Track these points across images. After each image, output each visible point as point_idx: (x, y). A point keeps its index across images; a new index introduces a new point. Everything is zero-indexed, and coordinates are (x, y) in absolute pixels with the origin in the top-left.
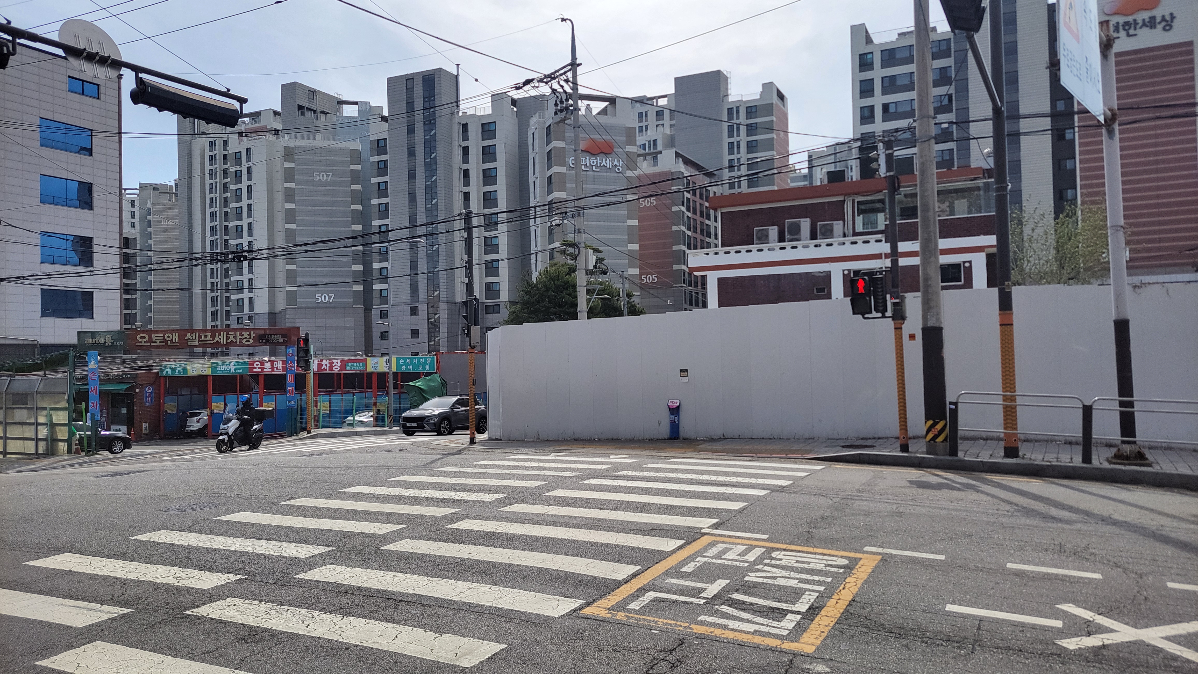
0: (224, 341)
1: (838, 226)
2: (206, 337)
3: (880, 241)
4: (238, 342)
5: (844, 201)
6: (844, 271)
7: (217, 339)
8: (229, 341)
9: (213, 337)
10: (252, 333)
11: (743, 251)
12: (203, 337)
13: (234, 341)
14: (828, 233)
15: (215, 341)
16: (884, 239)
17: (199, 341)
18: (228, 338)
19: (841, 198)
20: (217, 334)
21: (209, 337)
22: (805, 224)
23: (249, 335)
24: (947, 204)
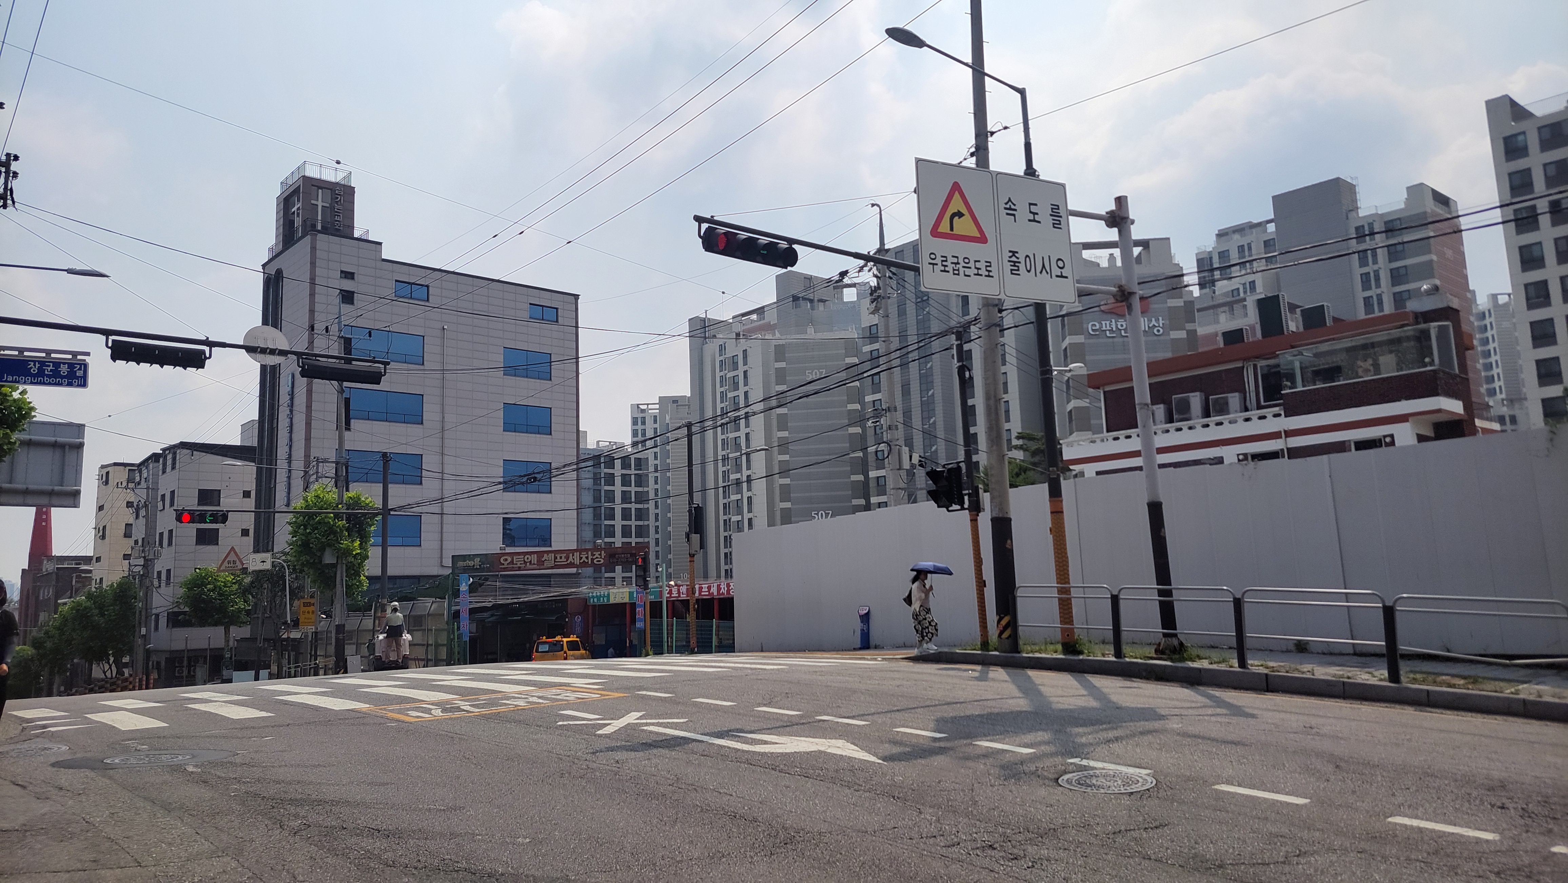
0: (577, 562)
1: (1234, 399)
2: (561, 558)
3: (1279, 415)
4: (590, 563)
5: (1243, 367)
6: (1238, 455)
7: (571, 559)
8: (581, 561)
9: (567, 558)
10: (603, 552)
11: (1122, 438)
12: (558, 558)
13: (586, 561)
14: (1223, 409)
15: (568, 562)
16: (1282, 413)
17: (555, 562)
18: (581, 558)
19: (1239, 364)
20: (571, 555)
21: (563, 558)
22: (1196, 400)
23: (600, 555)
24: (1370, 361)
